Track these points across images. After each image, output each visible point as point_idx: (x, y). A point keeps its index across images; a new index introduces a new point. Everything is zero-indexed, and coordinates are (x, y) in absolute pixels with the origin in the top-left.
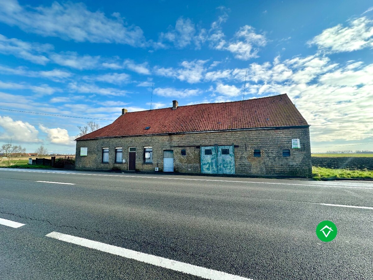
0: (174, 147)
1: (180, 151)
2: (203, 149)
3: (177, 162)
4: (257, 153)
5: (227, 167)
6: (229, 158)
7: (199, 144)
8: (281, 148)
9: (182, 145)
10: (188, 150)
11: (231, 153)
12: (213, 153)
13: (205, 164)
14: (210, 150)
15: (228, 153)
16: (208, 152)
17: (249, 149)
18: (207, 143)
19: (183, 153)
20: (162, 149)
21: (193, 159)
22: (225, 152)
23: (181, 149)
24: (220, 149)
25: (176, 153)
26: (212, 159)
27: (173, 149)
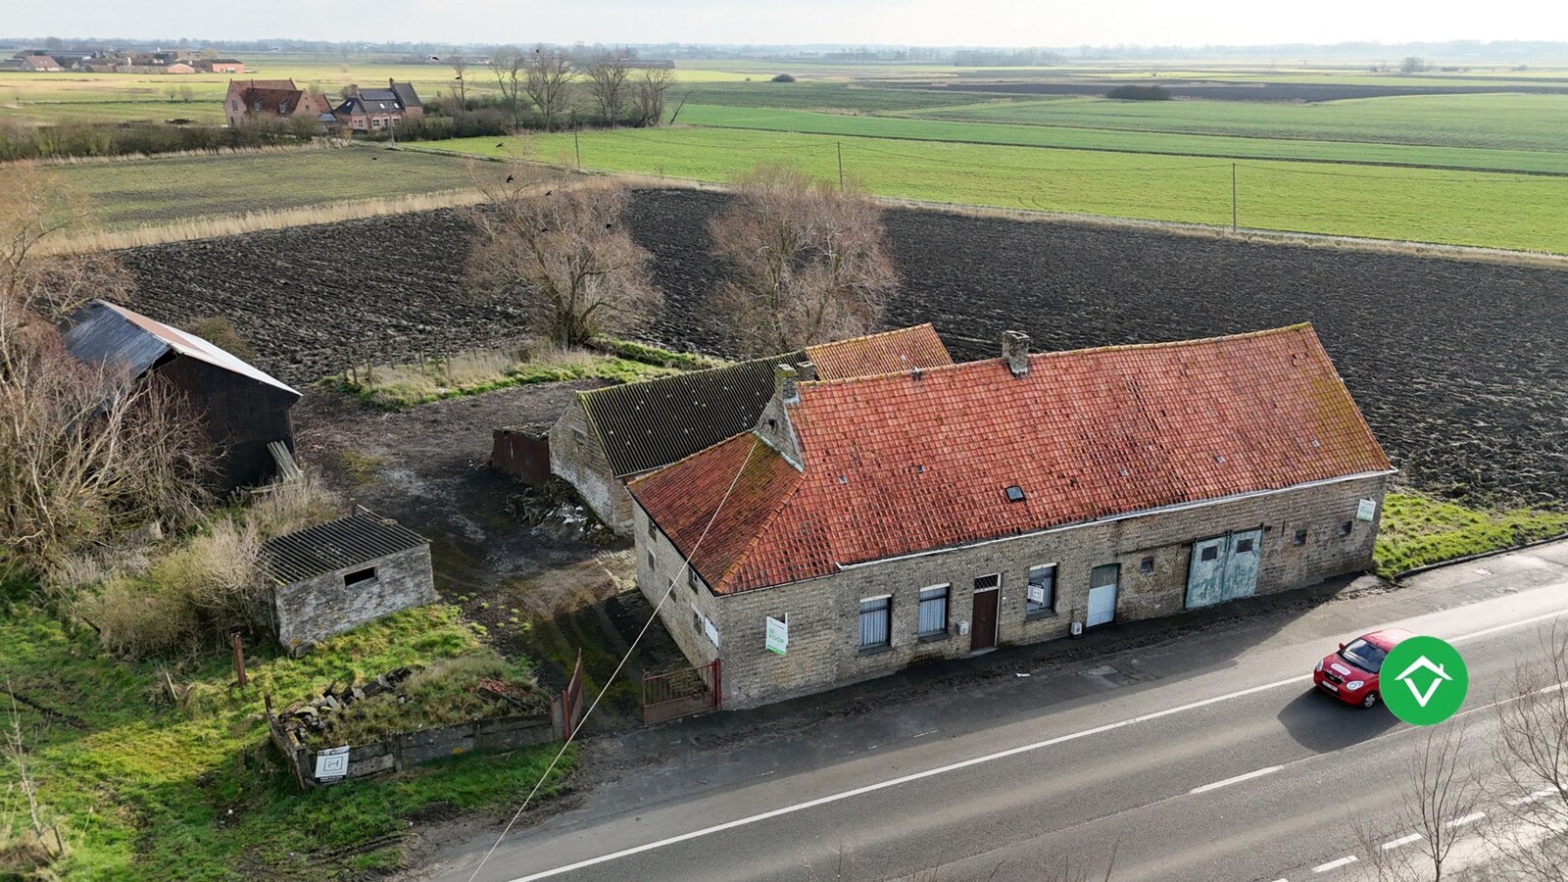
0: (1127, 553)
1: (1139, 564)
2: (1199, 548)
3: (1129, 594)
4: (1301, 537)
5: (1241, 581)
6: (1249, 560)
7: (1189, 536)
8: (1340, 519)
9: (1148, 544)
10: (1161, 558)
11: (1256, 546)
12: (1221, 554)
13: (1198, 585)
14: (1215, 548)
15: (1250, 549)
16: (1209, 554)
17: (1288, 531)
18: (1209, 531)
19: (1148, 564)
20: (1090, 565)
21: (1169, 577)
22: (1245, 547)
23: (1142, 555)
24: (1235, 543)
25: (1129, 570)
26: (1216, 569)
27: (1120, 560)
